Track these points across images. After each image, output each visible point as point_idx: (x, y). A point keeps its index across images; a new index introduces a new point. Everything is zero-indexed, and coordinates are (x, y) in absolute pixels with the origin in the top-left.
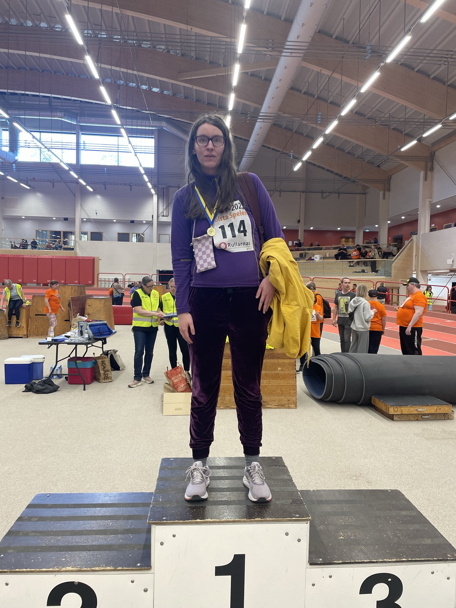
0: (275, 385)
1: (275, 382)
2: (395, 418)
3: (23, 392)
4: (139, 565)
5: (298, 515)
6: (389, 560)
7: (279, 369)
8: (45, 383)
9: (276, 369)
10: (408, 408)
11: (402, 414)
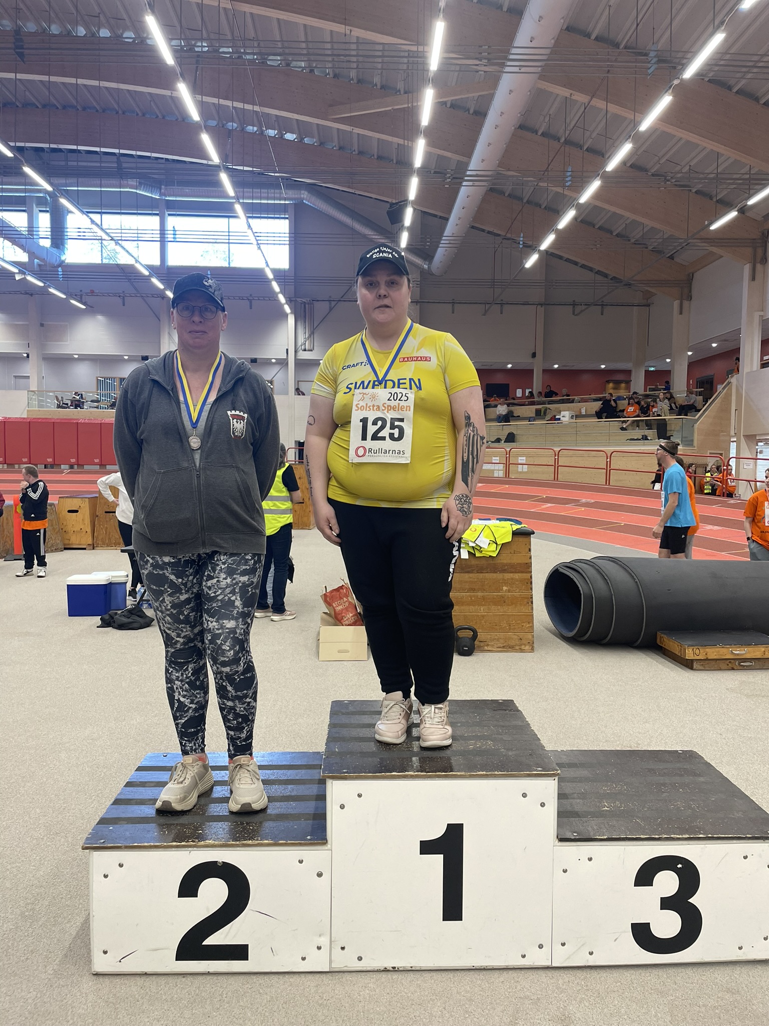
0: (497, 615)
1: (498, 610)
2: (695, 665)
3: (98, 627)
4: (309, 837)
5: (540, 769)
6: (678, 836)
7: (505, 588)
8: (132, 614)
9: (499, 589)
10: (717, 649)
11: (707, 659)
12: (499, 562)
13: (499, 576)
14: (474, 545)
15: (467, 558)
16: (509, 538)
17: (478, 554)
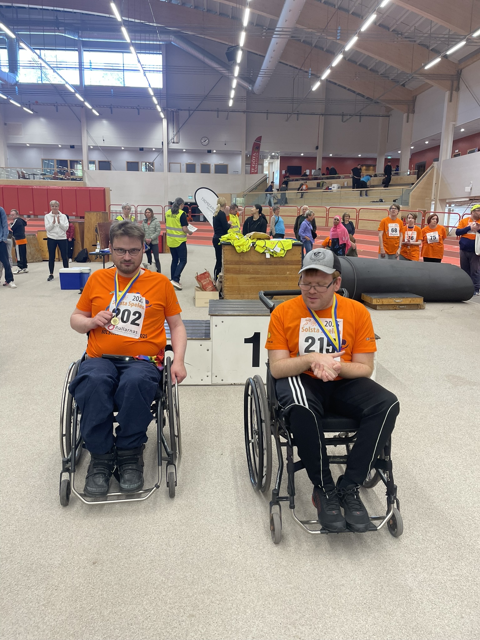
4: (204, 337)
7: (288, 273)
9: (285, 273)
10: (388, 300)
11: (383, 305)
12: (285, 259)
13: (285, 267)
14: (273, 251)
15: (269, 257)
16: (290, 247)
17: (275, 256)
